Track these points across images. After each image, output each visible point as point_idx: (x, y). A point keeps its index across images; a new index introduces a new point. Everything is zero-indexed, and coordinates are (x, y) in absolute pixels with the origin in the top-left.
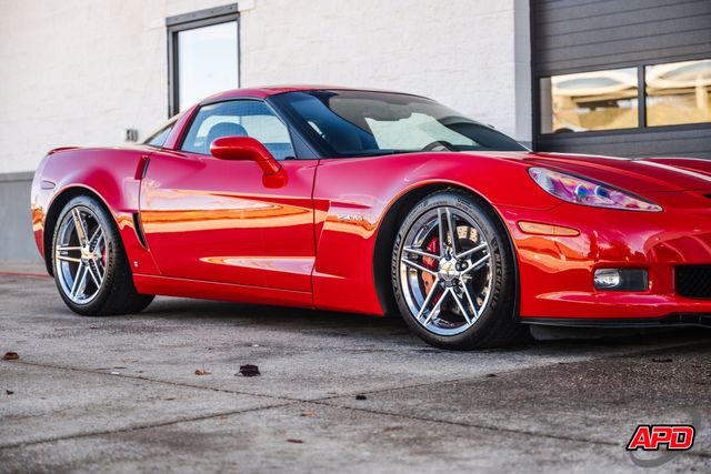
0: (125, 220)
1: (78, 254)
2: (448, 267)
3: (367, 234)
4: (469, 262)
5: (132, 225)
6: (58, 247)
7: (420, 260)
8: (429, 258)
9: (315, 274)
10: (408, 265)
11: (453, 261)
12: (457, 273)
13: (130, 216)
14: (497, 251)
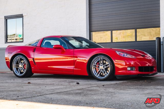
0: (31, 60)
1: (18, 66)
2: (101, 67)
3: (86, 62)
4: (105, 66)
5: (32, 60)
6: (14, 65)
7: (96, 66)
8: (97, 66)
9: (74, 69)
10: (94, 67)
11: (102, 66)
12: (103, 68)
13: (32, 59)
14: (111, 65)
